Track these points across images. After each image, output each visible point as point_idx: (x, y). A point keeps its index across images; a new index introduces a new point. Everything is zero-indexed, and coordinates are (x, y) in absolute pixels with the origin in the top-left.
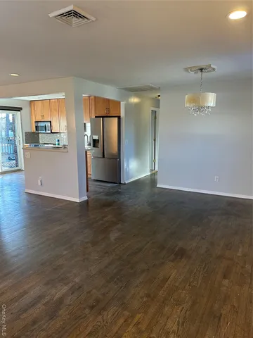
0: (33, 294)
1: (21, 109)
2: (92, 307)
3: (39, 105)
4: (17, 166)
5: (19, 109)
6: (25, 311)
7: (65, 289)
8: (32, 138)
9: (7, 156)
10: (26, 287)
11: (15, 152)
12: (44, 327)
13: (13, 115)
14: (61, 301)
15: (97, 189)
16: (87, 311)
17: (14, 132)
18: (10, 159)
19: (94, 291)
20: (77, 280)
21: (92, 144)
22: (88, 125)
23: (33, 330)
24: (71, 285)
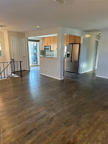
0: (42, 113)
1: (39, 41)
2: (65, 123)
3: (46, 39)
4: (37, 64)
5: (38, 41)
6: (39, 119)
7: (54, 114)
8: (43, 53)
9: (33, 60)
10: (40, 111)
11: (36, 58)
12: (46, 127)
13: (36, 43)
14: (52, 118)
15: (68, 75)
16: (63, 124)
17: (37, 50)
18: (34, 61)
19: (66, 117)
20: (59, 111)
21: (66, 56)
22: (66, 48)
23: (42, 127)
24: (56, 113)
